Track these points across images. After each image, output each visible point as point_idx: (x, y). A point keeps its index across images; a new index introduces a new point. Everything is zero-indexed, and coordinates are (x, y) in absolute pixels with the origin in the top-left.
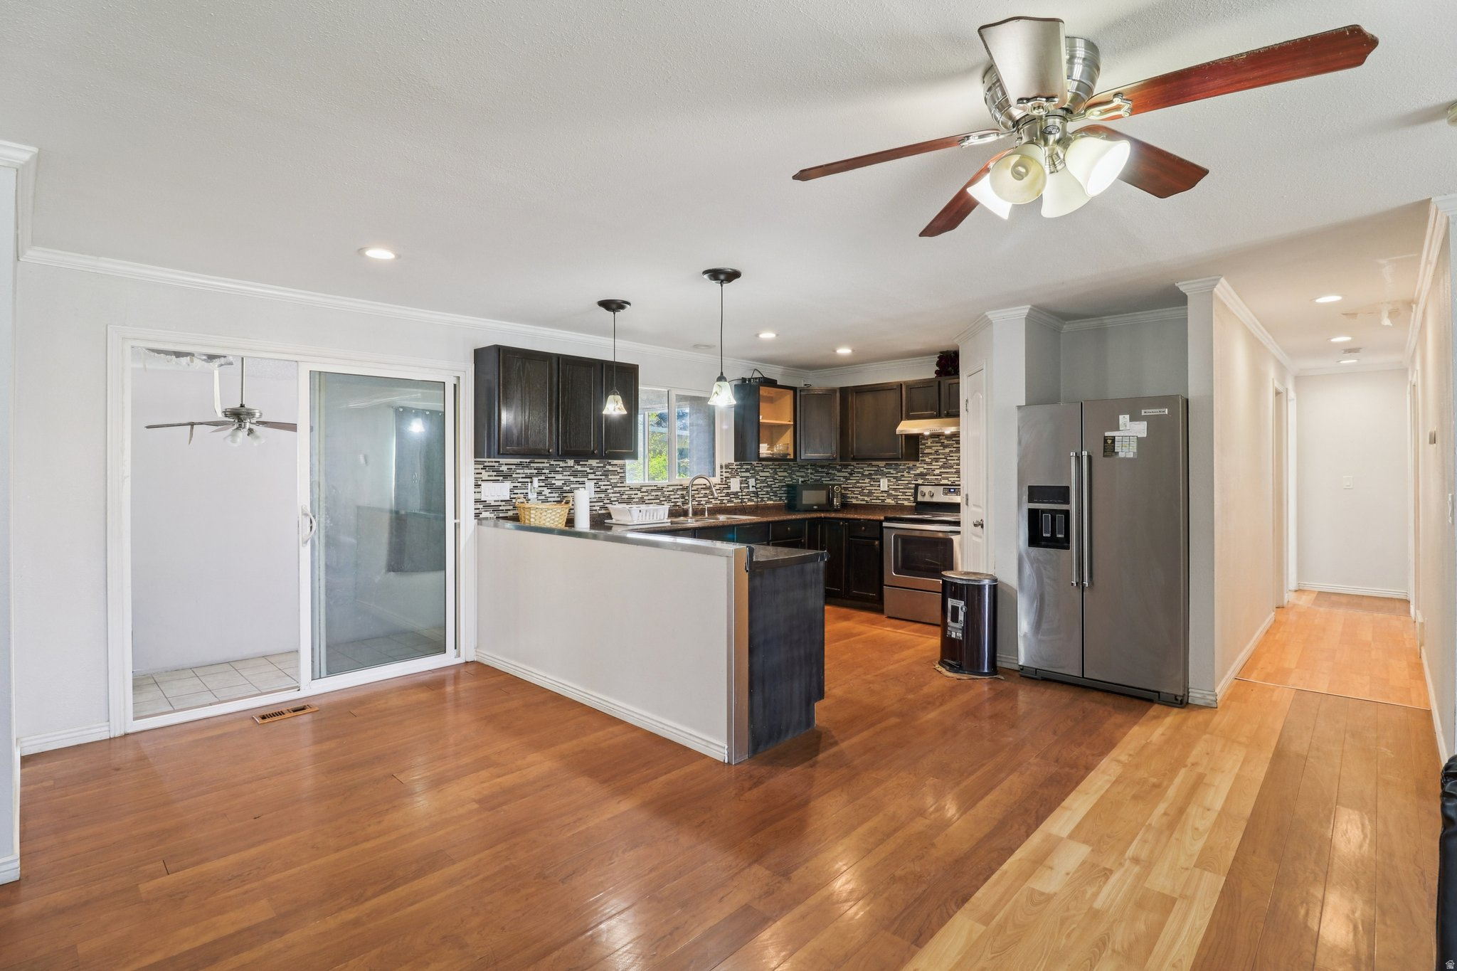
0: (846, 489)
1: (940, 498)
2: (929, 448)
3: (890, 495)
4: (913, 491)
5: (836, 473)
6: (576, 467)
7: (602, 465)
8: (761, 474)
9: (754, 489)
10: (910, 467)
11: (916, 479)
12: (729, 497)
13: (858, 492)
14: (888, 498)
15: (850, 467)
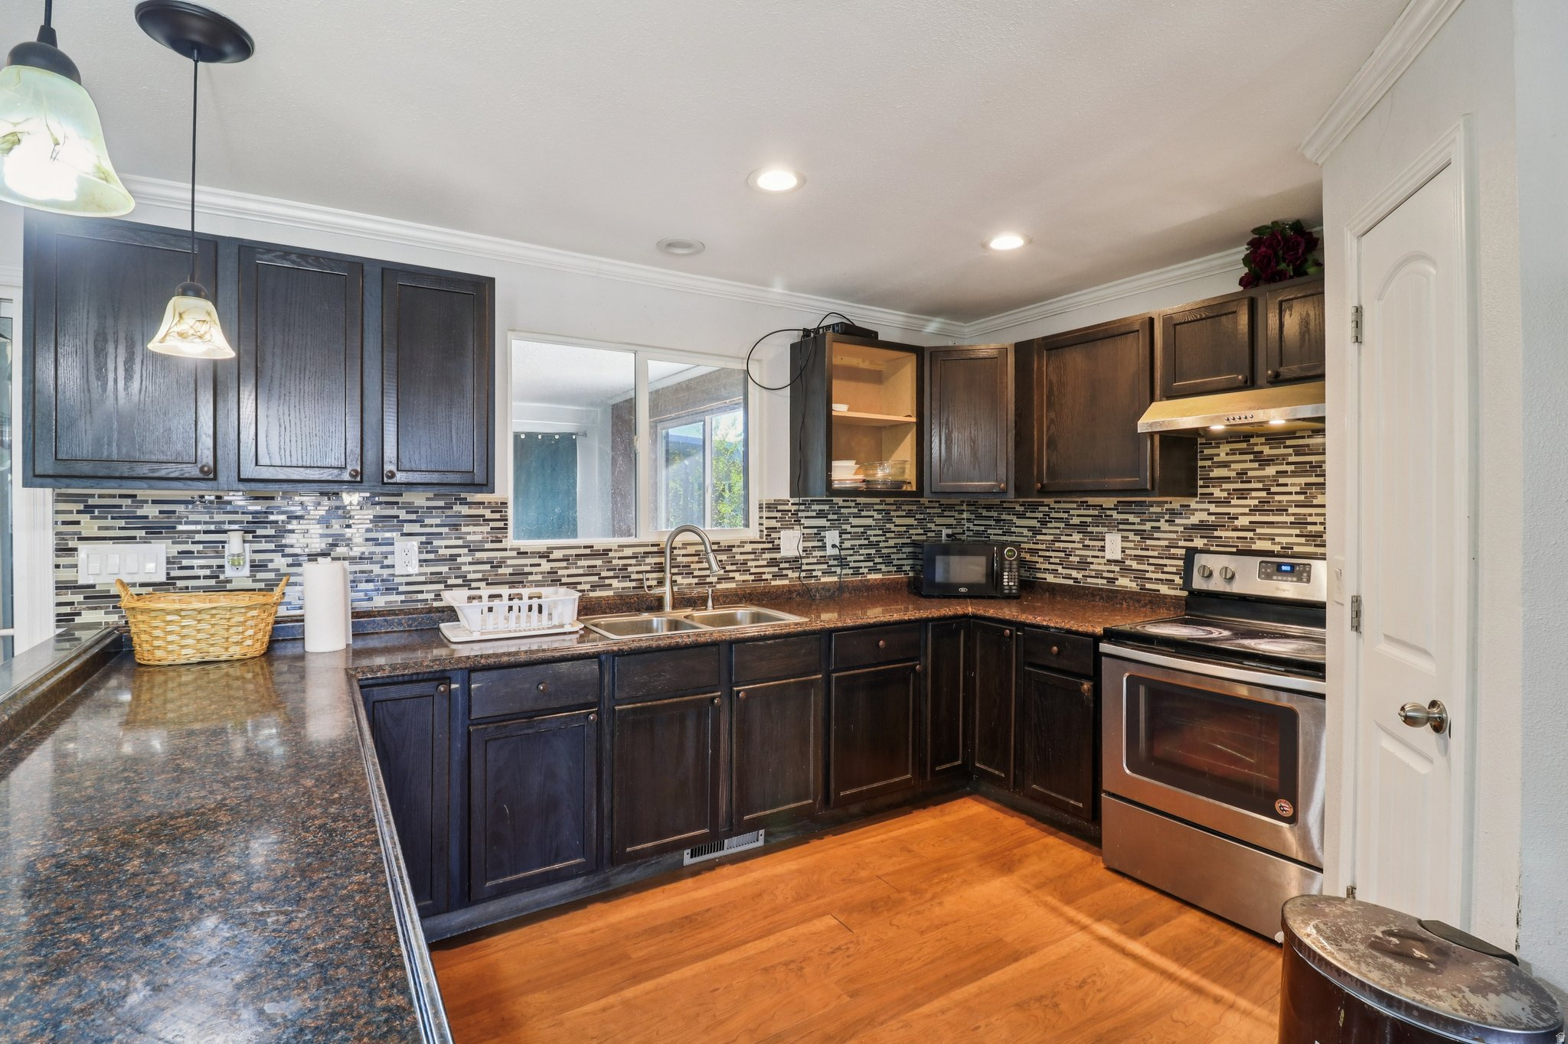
0: (1031, 552)
1: (1250, 581)
2: (1222, 466)
3: (1126, 570)
4: (1181, 563)
7: (441, 503)
8: (854, 521)
9: (836, 552)
10: (1174, 510)
11: (1190, 536)
12: (776, 569)
13: (1057, 561)
14: (1122, 576)
15: (1041, 509)
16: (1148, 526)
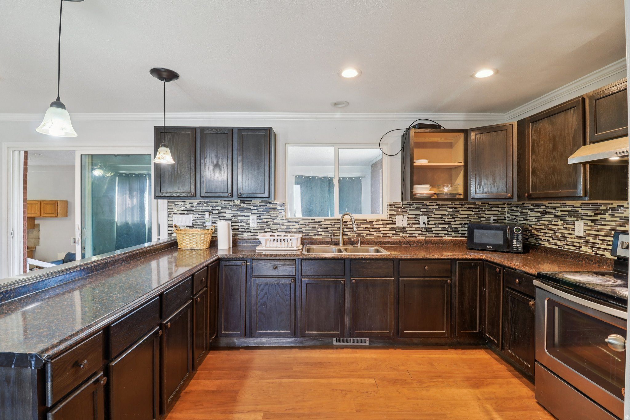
3: (586, 242)
4: (614, 239)
5: (529, 212)
6: (242, 205)
8: (436, 212)
10: (614, 208)
11: (623, 224)
12: (394, 232)
13: (550, 235)
14: (584, 246)
15: (542, 207)
16: (599, 217)
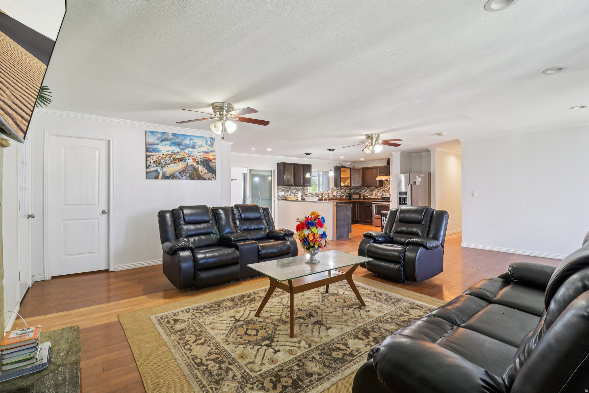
0: (365, 194)
1: (388, 196)
2: (385, 183)
4: (381, 194)
5: (362, 190)
6: (298, 188)
7: (303, 188)
8: (342, 190)
9: (340, 194)
10: (381, 188)
11: (382, 191)
12: (333, 196)
13: (368, 195)
14: (375, 197)
15: (366, 188)
16: (378, 190)
